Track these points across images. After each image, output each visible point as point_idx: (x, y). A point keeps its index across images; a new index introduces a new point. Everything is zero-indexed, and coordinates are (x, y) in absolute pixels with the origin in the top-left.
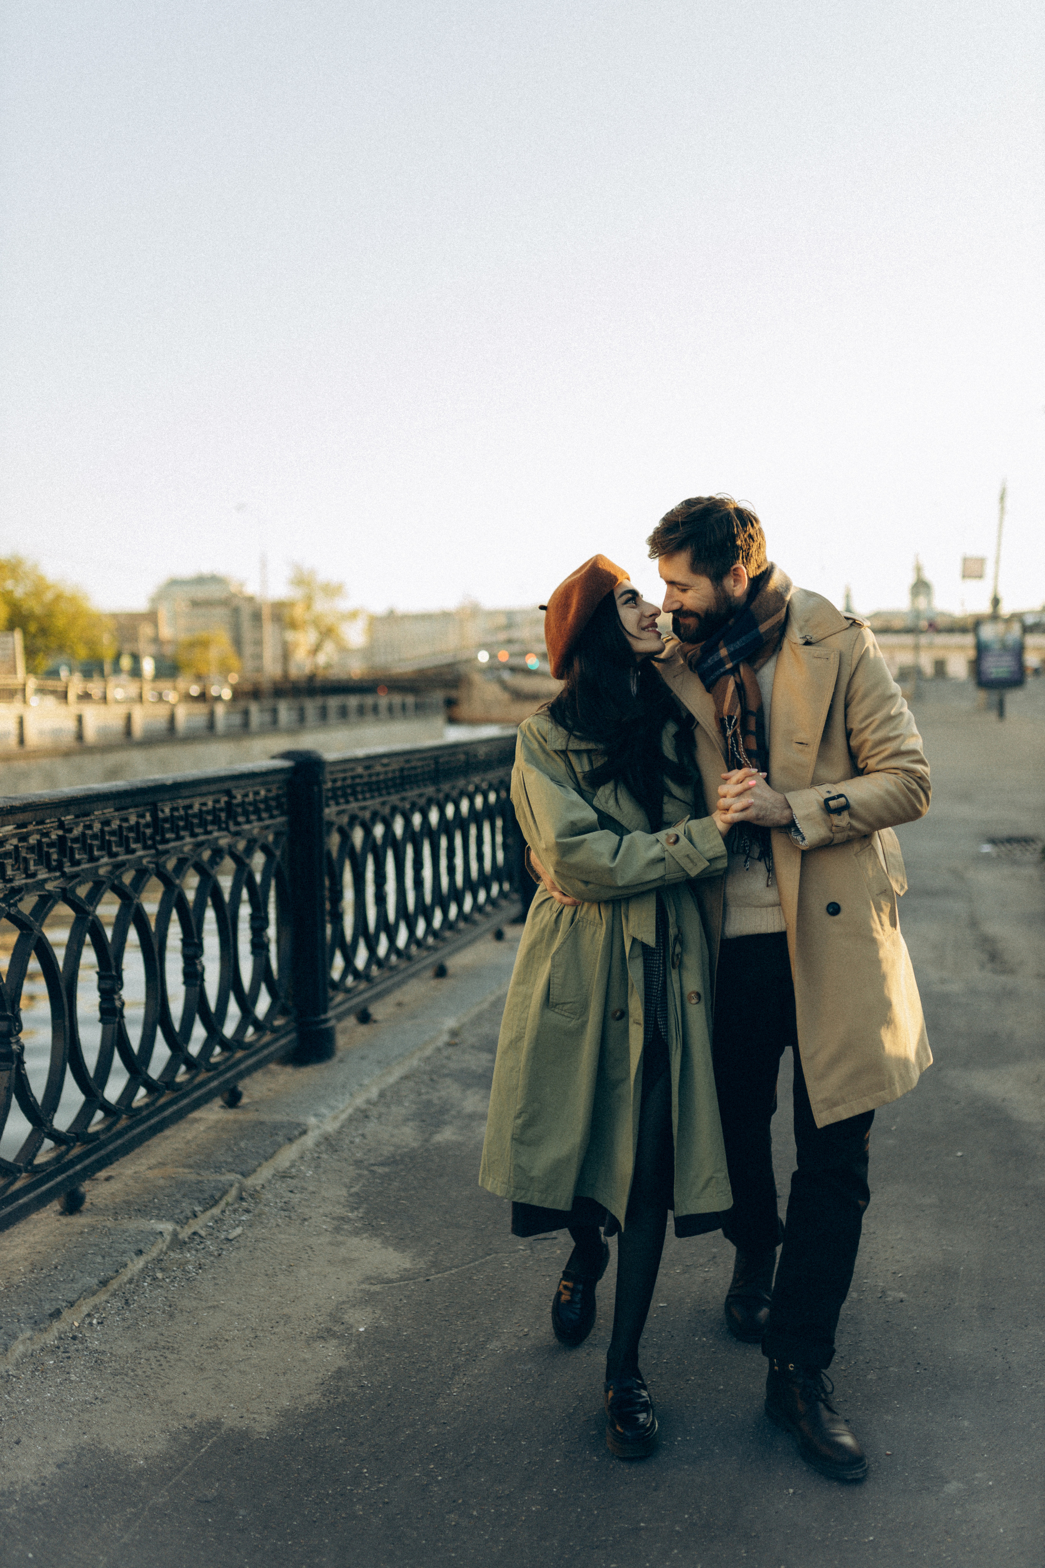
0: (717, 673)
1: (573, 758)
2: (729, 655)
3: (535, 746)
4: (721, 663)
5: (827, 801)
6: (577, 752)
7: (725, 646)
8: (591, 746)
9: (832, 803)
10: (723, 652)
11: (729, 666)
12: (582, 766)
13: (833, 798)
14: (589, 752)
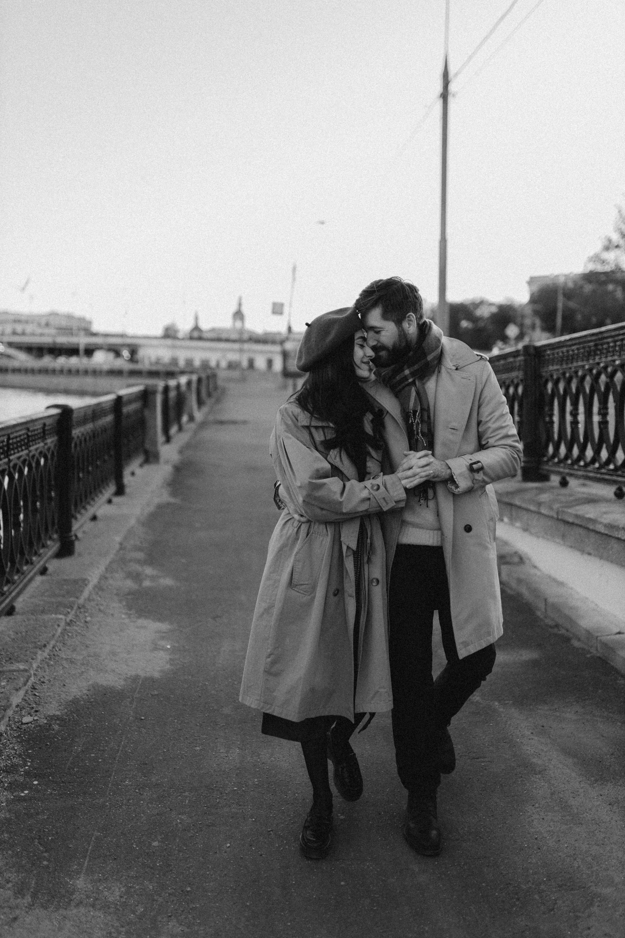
0: (403, 385)
1: (313, 430)
2: (411, 373)
3: (290, 422)
4: (406, 378)
5: (471, 465)
6: (316, 428)
7: (408, 368)
8: (324, 424)
9: (475, 466)
10: (407, 372)
11: (410, 380)
12: (319, 437)
13: (475, 463)
14: (323, 428)
